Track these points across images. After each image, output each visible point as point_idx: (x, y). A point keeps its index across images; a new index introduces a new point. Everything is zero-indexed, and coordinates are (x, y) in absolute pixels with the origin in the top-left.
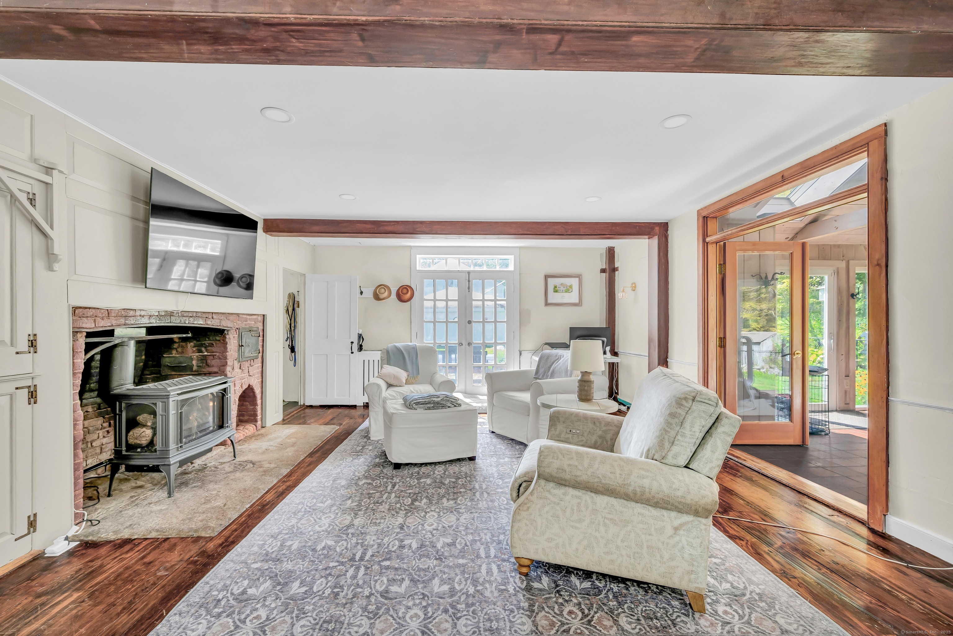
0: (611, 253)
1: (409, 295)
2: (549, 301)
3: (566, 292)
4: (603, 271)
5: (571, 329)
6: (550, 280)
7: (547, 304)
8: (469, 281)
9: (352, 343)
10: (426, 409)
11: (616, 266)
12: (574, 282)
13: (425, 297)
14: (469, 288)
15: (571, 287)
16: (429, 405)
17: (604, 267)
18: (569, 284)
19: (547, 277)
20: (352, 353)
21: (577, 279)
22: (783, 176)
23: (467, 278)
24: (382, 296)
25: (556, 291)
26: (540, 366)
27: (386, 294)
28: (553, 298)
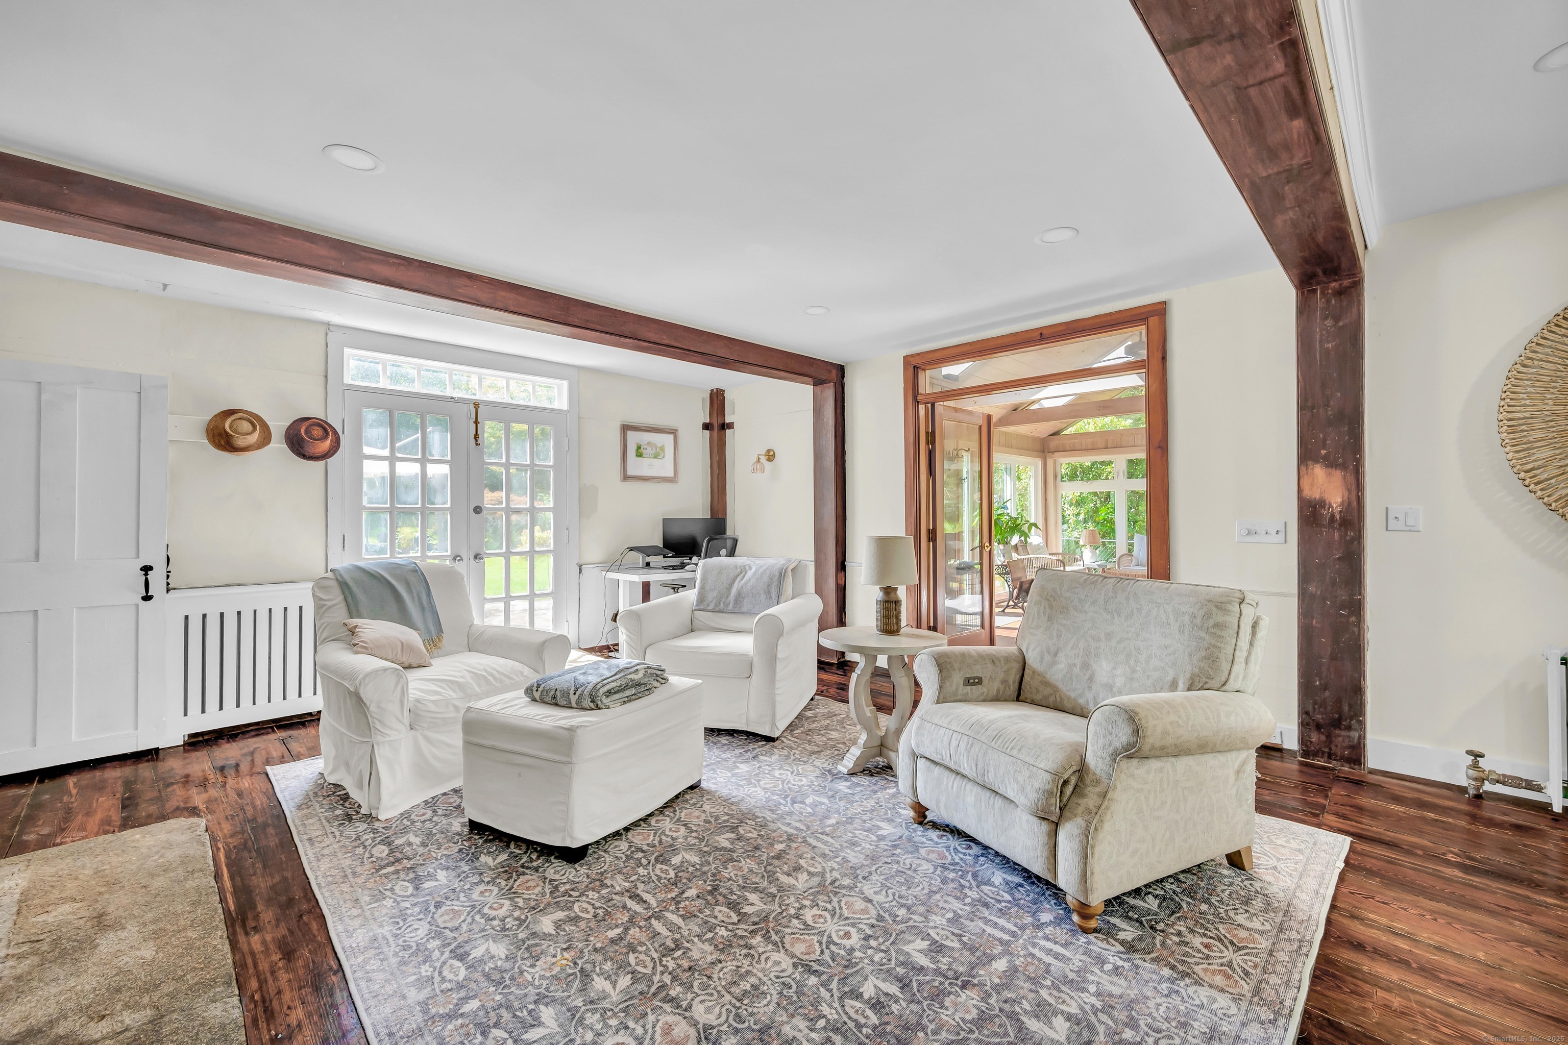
0: (717, 399)
1: (326, 444)
2: (630, 472)
3: (655, 457)
4: (706, 427)
5: (665, 521)
6: (630, 434)
7: (626, 477)
8: (476, 422)
9: (147, 569)
10: (625, 702)
11: (727, 421)
12: (668, 440)
13: (367, 450)
14: (476, 437)
15: (662, 449)
16: (628, 693)
17: (708, 421)
18: (659, 445)
19: (626, 428)
20: (147, 598)
21: (671, 437)
22: (1041, 334)
23: (473, 416)
24: (240, 442)
25: (639, 455)
26: (707, 588)
27: (254, 438)
28: (636, 467)
